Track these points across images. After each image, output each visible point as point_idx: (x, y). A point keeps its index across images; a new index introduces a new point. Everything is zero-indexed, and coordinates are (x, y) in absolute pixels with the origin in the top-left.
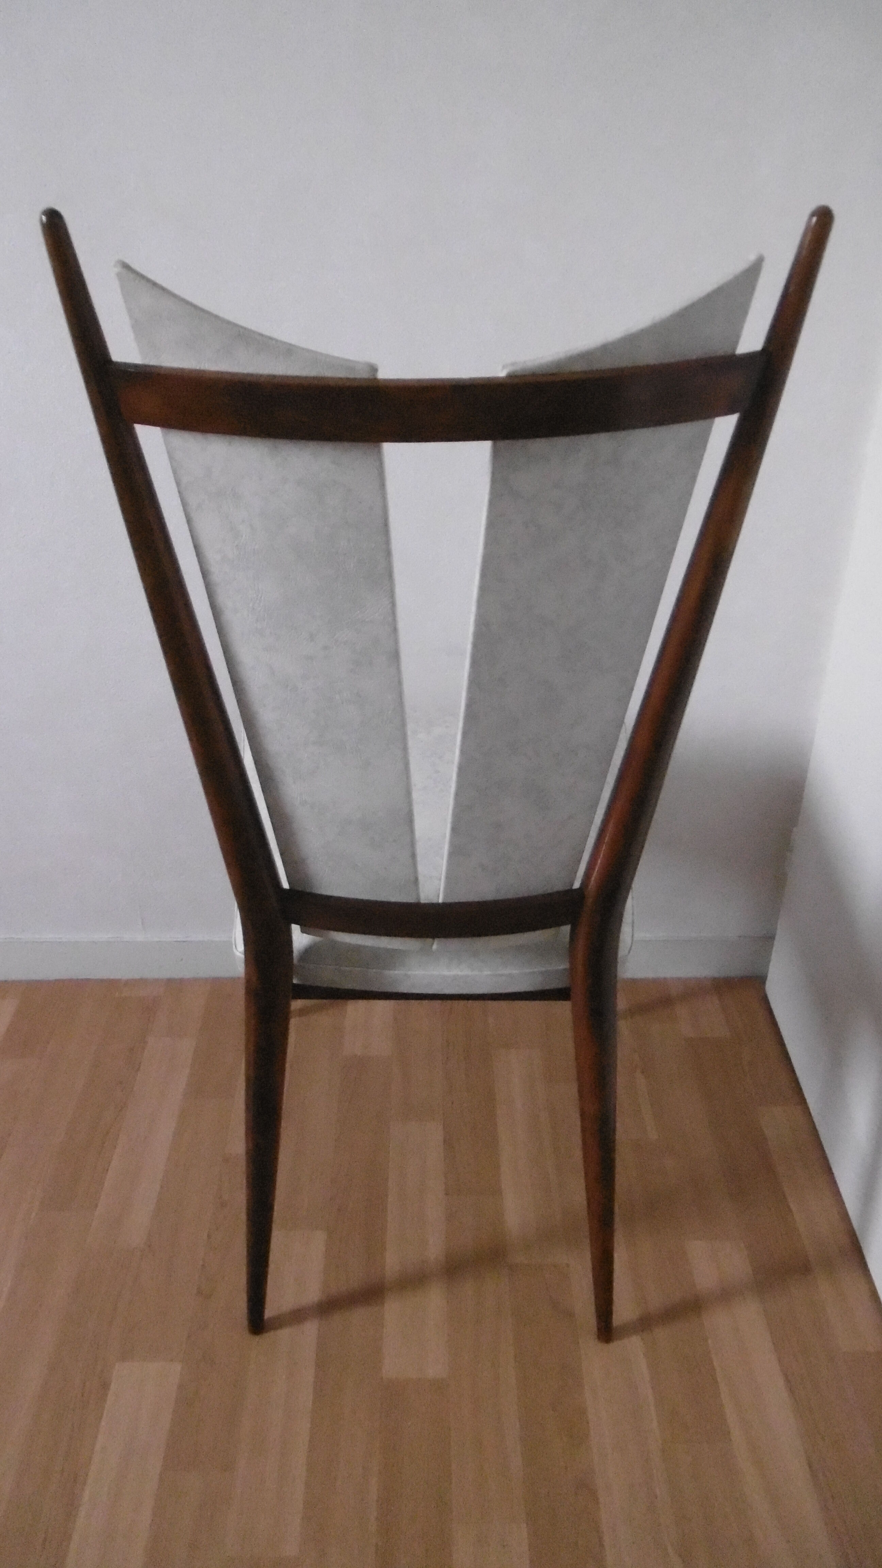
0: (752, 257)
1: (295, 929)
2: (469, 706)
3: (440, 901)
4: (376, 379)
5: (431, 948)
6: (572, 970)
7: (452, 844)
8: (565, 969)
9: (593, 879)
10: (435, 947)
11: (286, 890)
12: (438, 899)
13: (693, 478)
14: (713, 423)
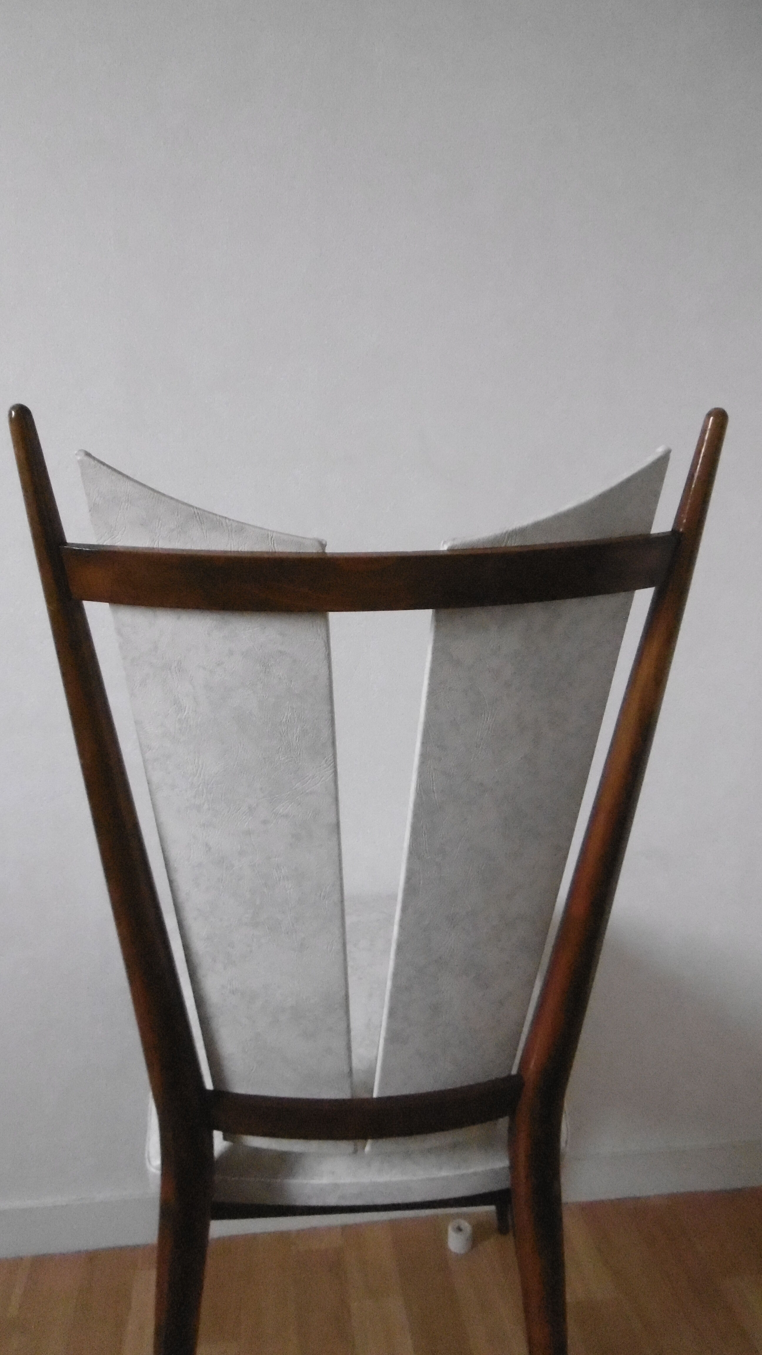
0: (660, 450)
1: (218, 1136)
2: (408, 879)
3: (375, 1095)
4: (324, 553)
5: (364, 1151)
6: (513, 1167)
7: (389, 1030)
8: (504, 1168)
9: (532, 1064)
10: (368, 1148)
11: (209, 1091)
12: (372, 1092)
13: (618, 648)
14: (632, 597)
